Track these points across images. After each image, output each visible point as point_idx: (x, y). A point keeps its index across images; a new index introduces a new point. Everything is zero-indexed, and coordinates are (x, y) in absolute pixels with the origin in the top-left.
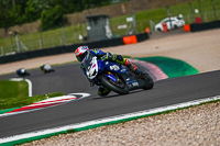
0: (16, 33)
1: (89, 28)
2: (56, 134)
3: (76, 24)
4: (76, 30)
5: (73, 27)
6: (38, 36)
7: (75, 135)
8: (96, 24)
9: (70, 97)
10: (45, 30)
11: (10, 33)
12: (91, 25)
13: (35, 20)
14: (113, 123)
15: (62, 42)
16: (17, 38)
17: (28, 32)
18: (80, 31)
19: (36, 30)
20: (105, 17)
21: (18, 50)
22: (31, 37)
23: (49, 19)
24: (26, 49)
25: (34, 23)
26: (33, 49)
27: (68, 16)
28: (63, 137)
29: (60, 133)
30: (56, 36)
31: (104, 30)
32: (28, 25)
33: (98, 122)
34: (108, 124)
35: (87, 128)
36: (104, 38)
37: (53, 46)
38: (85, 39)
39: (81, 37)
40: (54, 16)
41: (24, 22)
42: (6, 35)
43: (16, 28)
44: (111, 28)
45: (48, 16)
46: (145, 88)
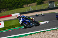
0: (30, 6)
1: (49, 5)
2: (41, 32)
3: (46, 3)
4: (46, 5)
5: (45, 4)
6: (36, 6)
7: (45, 32)
8: (51, 3)
9: (44, 22)
10: (38, 5)
11: (29, 6)
12: (50, 4)
13: (35, 2)
14: (55, 29)
15: (42, 8)
16: (30, 7)
17: (33, 6)
18: (47, 5)
19: (35, 5)
20: (53, 2)
21: (31, 10)
22: (34, 7)
23: (39, 2)
24: (33, 10)
25: (35, 3)
26: (34, 10)
27: (44, 1)
28: (42, 33)
29: (42, 32)
30: (41, 7)
31: (53, 5)
32: (33, 4)
33: (52, 29)
34: (54, 29)
35: (49, 30)
36: (53, 7)
37: (40, 9)
38: (48, 7)
39: (47, 7)
40: (40, 1)
41: (32, 3)
42: (27, 6)
43: (30, 4)
44: (55, 5)
45: (38, 1)
46: (37, 26)
